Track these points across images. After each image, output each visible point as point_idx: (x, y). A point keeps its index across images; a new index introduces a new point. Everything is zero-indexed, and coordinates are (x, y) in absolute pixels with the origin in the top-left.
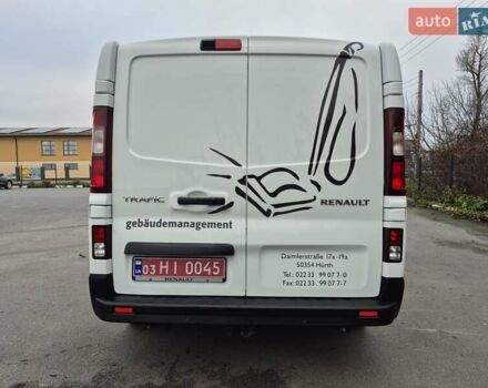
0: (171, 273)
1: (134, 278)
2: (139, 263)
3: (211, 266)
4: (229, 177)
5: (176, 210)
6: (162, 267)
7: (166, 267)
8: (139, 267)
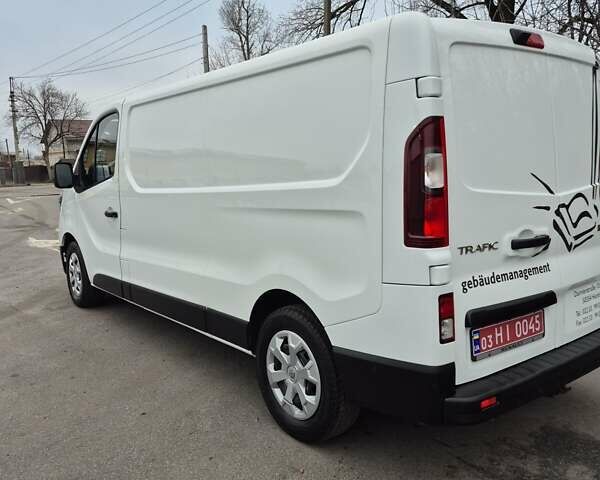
0: (505, 341)
1: (474, 359)
2: (476, 337)
3: (534, 321)
4: (548, 208)
5: (509, 258)
6: (497, 335)
7: (501, 334)
8: (477, 342)
